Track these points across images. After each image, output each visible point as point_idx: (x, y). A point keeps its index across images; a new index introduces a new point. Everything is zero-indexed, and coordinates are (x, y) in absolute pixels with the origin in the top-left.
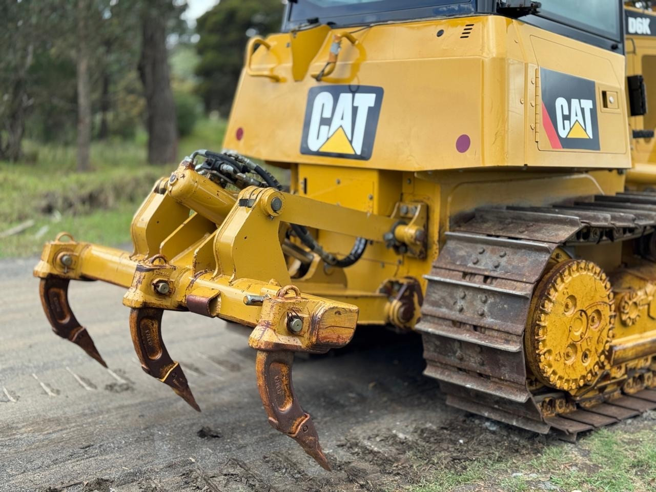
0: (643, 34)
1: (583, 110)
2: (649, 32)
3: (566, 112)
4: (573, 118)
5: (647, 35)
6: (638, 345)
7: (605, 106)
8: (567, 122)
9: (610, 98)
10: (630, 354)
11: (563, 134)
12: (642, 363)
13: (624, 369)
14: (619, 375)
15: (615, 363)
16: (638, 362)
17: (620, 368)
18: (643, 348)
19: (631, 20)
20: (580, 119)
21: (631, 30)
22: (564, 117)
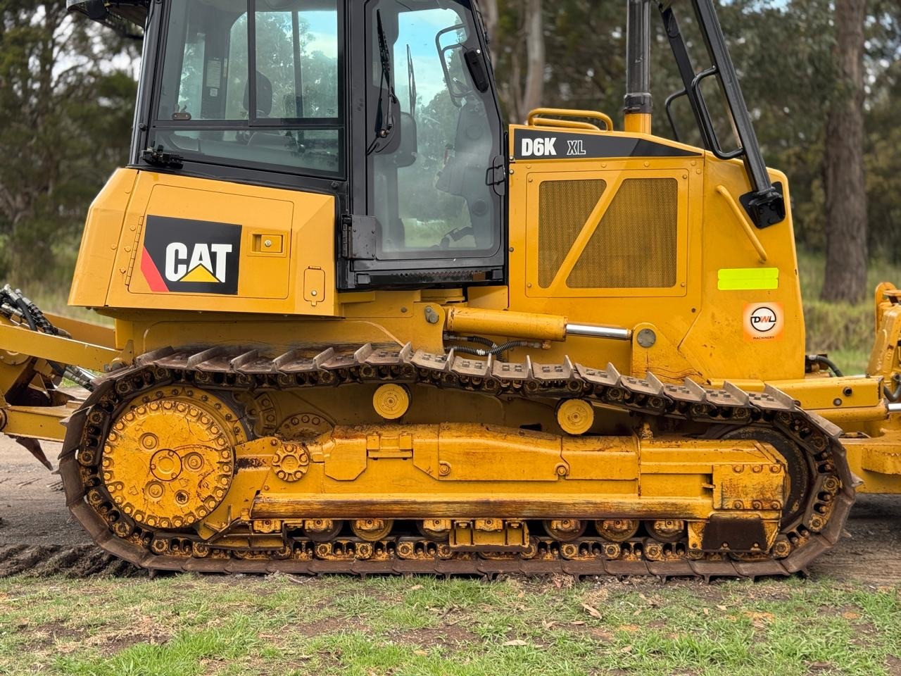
0: (543, 157)
2: (554, 153)
3: (183, 255)
4: (194, 261)
5: (550, 156)
7: (256, 248)
8: (182, 268)
9: (266, 241)
11: (171, 276)
12: (310, 524)
13: (276, 525)
14: (266, 529)
15: (255, 515)
16: (304, 522)
17: (267, 523)
18: (307, 507)
19: (524, 141)
20: (207, 262)
21: (524, 153)
22: (178, 262)
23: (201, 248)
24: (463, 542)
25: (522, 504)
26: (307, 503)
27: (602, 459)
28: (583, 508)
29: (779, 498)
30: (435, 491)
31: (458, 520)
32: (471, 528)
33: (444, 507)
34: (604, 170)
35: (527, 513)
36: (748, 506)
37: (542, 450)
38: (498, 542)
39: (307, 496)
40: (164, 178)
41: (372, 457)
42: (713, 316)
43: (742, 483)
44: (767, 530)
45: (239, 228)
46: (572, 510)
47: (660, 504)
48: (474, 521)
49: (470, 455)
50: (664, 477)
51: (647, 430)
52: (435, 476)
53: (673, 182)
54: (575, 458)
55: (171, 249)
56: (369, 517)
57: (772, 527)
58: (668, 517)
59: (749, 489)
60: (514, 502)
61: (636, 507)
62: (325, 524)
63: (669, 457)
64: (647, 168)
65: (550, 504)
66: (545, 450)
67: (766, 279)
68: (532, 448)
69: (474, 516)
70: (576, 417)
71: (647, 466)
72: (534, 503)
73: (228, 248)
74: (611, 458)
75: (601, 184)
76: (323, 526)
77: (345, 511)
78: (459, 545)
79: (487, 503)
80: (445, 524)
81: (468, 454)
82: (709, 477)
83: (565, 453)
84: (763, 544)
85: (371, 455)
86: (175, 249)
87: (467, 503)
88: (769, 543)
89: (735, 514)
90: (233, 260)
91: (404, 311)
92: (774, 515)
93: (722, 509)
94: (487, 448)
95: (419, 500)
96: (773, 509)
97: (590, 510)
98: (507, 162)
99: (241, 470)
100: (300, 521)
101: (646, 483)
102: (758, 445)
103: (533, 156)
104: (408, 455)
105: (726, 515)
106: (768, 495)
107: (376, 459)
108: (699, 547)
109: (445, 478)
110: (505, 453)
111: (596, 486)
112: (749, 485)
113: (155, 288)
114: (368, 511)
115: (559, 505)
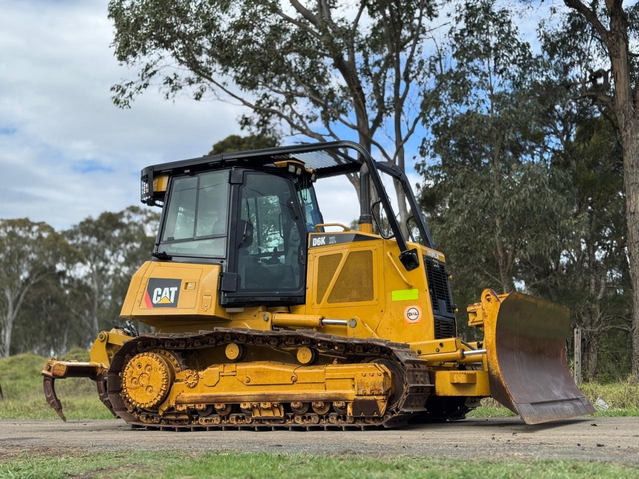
0: (321, 245)
1: (170, 292)
2: (324, 243)
3: (160, 293)
4: (164, 295)
5: (323, 245)
6: (192, 397)
7: (186, 288)
8: (159, 298)
9: (189, 285)
10: (187, 400)
11: (155, 302)
12: (197, 407)
13: (185, 407)
14: (180, 409)
15: (178, 403)
16: (195, 406)
17: (182, 406)
18: (196, 399)
19: (314, 239)
20: (168, 295)
21: (314, 245)
22: (158, 296)
23: (166, 290)
24: (257, 414)
25: (278, 395)
26: (196, 397)
27: (311, 373)
28: (302, 396)
29: (382, 388)
30: (245, 390)
31: (253, 403)
32: (258, 408)
33: (247, 397)
34: (343, 249)
35: (280, 399)
36: (368, 393)
37: (286, 370)
38: (270, 414)
39: (196, 394)
40: (163, 263)
41: (221, 375)
42: (391, 313)
43: (366, 381)
44: (379, 405)
45: (180, 280)
46: (298, 398)
47: (334, 394)
48: (260, 404)
49: (258, 372)
50: (336, 380)
51: (335, 362)
52: (245, 382)
53: (371, 252)
54: (300, 373)
55: (156, 291)
56: (219, 402)
57: (383, 404)
58: (338, 400)
59: (369, 384)
60: (275, 395)
61: (324, 395)
62: (203, 406)
63: (337, 371)
64: (359, 246)
65: (289, 395)
66: (288, 370)
67: (413, 294)
68: (282, 369)
69: (259, 401)
70: (305, 355)
71: (328, 375)
72: (282, 395)
73: (176, 289)
74: (314, 372)
75: (341, 255)
76: (202, 408)
77: (210, 400)
78: (255, 416)
79: (264, 395)
80: (248, 406)
81: (257, 372)
82: (353, 379)
83: (296, 371)
84: (378, 413)
85: (221, 374)
86: (158, 290)
87: (257, 395)
88: (381, 412)
89: (364, 397)
90: (177, 293)
91: (255, 316)
92: (381, 398)
93: (358, 395)
94: (265, 369)
95: (238, 394)
96: (380, 395)
97: (305, 397)
98: (307, 249)
99: (175, 383)
100: (193, 405)
101: (328, 383)
102: (377, 365)
103: (317, 246)
104: (234, 374)
105: (361, 398)
106: (377, 387)
107: (223, 376)
108: (352, 415)
109: (248, 384)
110: (271, 371)
111: (309, 385)
112: (369, 383)
113: (148, 307)
114: (218, 399)
115: (292, 395)
